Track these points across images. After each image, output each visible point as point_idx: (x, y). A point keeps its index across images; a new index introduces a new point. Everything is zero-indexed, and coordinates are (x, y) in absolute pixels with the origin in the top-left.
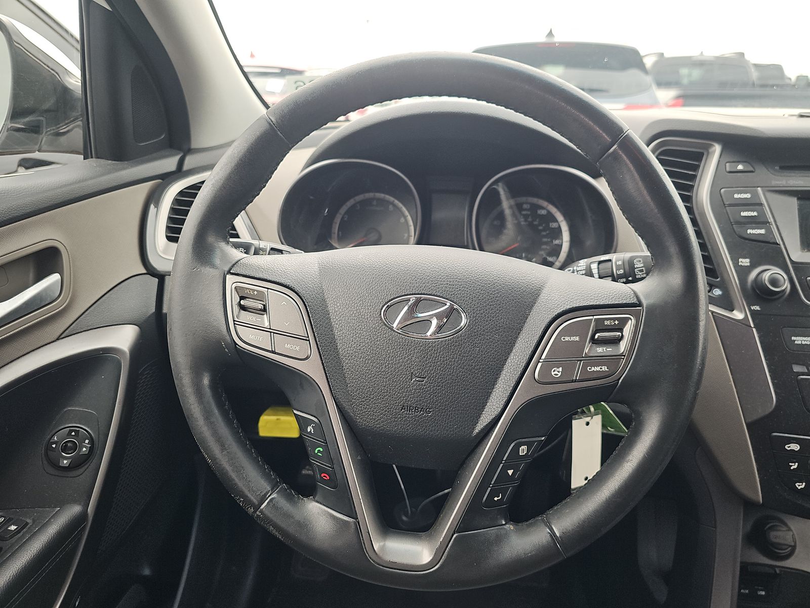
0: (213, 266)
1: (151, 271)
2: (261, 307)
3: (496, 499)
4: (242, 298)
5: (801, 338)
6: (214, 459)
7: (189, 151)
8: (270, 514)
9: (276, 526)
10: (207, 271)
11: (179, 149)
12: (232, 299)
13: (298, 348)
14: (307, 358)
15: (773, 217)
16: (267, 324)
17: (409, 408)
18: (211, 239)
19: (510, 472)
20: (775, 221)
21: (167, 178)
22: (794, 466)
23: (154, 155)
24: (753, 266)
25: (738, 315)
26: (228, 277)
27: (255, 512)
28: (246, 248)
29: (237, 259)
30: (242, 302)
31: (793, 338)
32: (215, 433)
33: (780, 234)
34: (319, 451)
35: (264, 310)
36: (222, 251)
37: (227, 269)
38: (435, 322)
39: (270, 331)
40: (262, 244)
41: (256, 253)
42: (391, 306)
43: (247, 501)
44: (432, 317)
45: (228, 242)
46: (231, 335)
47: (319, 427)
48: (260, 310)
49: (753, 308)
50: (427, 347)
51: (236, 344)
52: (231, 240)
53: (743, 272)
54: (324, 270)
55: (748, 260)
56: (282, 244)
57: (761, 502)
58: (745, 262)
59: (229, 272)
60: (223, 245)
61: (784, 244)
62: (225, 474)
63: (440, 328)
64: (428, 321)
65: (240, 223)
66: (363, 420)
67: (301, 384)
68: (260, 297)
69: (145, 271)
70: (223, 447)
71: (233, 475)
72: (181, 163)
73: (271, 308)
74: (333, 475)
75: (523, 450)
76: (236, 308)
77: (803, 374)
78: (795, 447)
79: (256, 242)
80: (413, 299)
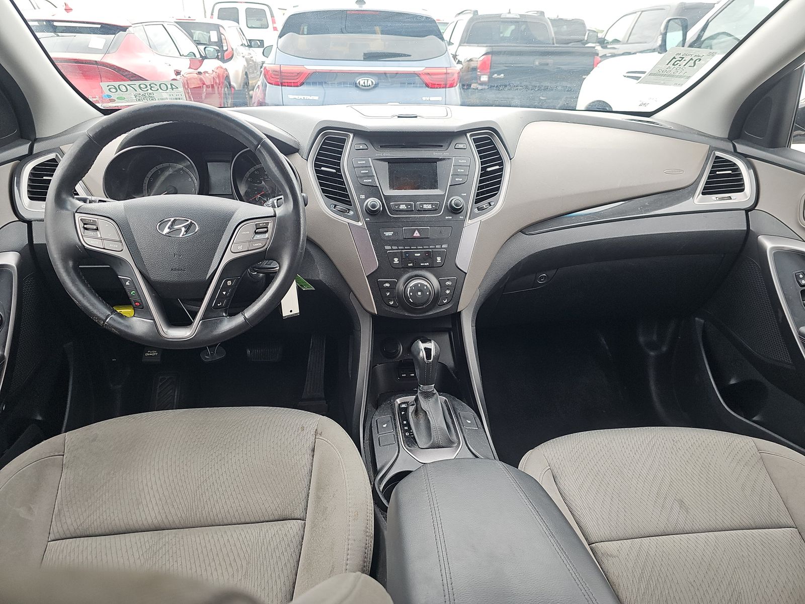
0: (67, 210)
1: (21, 219)
2: (95, 227)
3: (219, 305)
4: (85, 224)
5: (388, 233)
6: (79, 301)
7: (36, 140)
8: (112, 323)
9: (115, 328)
10: (64, 212)
11: (29, 139)
12: (79, 225)
13: (117, 246)
14: (122, 250)
15: (376, 173)
16: (99, 236)
17: (175, 270)
18: (64, 196)
19: (224, 293)
20: (377, 175)
21: (23, 160)
22: (388, 294)
23: (12, 144)
24: (366, 198)
25: (360, 224)
26: (76, 214)
27: (104, 323)
28: (84, 200)
29: (80, 206)
30: (85, 226)
31: (385, 233)
32: (79, 289)
33: (379, 182)
34: (133, 293)
35: (97, 229)
36: (71, 202)
37: (75, 211)
38: (183, 229)
39: (101, 239)
40: (93, 198)
41: (90, 202)
42: (162, 223)
43: (99, 318)
44: (182, 227)
45: (74, 198)
46: (81, 242)
47: (132, 282)
48: (95, 229)
49: (366, 219)
50: (181, 242)
51: (84, 246)
52: (75, 196)
53: (362, 202)
54: (126, 208)
55: (364, 196)
56: (107, 197)
57: (376, 313)
58: (363, 197)
59: (76, 212)
60: (71, 199)
61: (380, 186)
62: (85, 308)
63: (186, 231)
64: (180, 229)
65: (79, 188)
66: (154, 276)
67: (120, 263)
68: (94, 223)
69: (17, 219)
70: (84, 295)
71: (90, 308)
72: (31, 148)
73: (100, 228)
74: (141, 304)
75: (229, 283)
76: (82, 229)
77: (389, 250)
78: (387, 285)
79: (90, 197)
80: (172, 219)
